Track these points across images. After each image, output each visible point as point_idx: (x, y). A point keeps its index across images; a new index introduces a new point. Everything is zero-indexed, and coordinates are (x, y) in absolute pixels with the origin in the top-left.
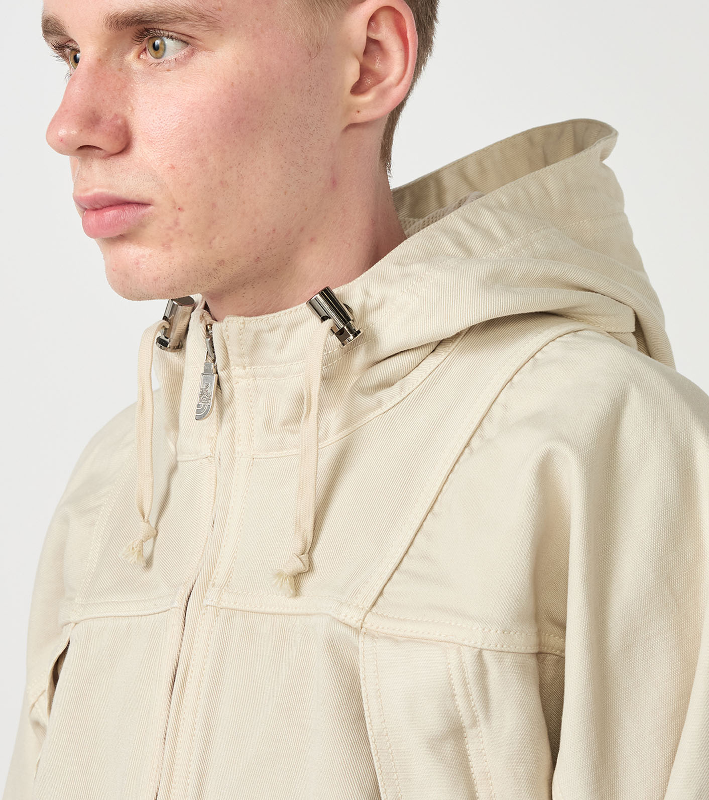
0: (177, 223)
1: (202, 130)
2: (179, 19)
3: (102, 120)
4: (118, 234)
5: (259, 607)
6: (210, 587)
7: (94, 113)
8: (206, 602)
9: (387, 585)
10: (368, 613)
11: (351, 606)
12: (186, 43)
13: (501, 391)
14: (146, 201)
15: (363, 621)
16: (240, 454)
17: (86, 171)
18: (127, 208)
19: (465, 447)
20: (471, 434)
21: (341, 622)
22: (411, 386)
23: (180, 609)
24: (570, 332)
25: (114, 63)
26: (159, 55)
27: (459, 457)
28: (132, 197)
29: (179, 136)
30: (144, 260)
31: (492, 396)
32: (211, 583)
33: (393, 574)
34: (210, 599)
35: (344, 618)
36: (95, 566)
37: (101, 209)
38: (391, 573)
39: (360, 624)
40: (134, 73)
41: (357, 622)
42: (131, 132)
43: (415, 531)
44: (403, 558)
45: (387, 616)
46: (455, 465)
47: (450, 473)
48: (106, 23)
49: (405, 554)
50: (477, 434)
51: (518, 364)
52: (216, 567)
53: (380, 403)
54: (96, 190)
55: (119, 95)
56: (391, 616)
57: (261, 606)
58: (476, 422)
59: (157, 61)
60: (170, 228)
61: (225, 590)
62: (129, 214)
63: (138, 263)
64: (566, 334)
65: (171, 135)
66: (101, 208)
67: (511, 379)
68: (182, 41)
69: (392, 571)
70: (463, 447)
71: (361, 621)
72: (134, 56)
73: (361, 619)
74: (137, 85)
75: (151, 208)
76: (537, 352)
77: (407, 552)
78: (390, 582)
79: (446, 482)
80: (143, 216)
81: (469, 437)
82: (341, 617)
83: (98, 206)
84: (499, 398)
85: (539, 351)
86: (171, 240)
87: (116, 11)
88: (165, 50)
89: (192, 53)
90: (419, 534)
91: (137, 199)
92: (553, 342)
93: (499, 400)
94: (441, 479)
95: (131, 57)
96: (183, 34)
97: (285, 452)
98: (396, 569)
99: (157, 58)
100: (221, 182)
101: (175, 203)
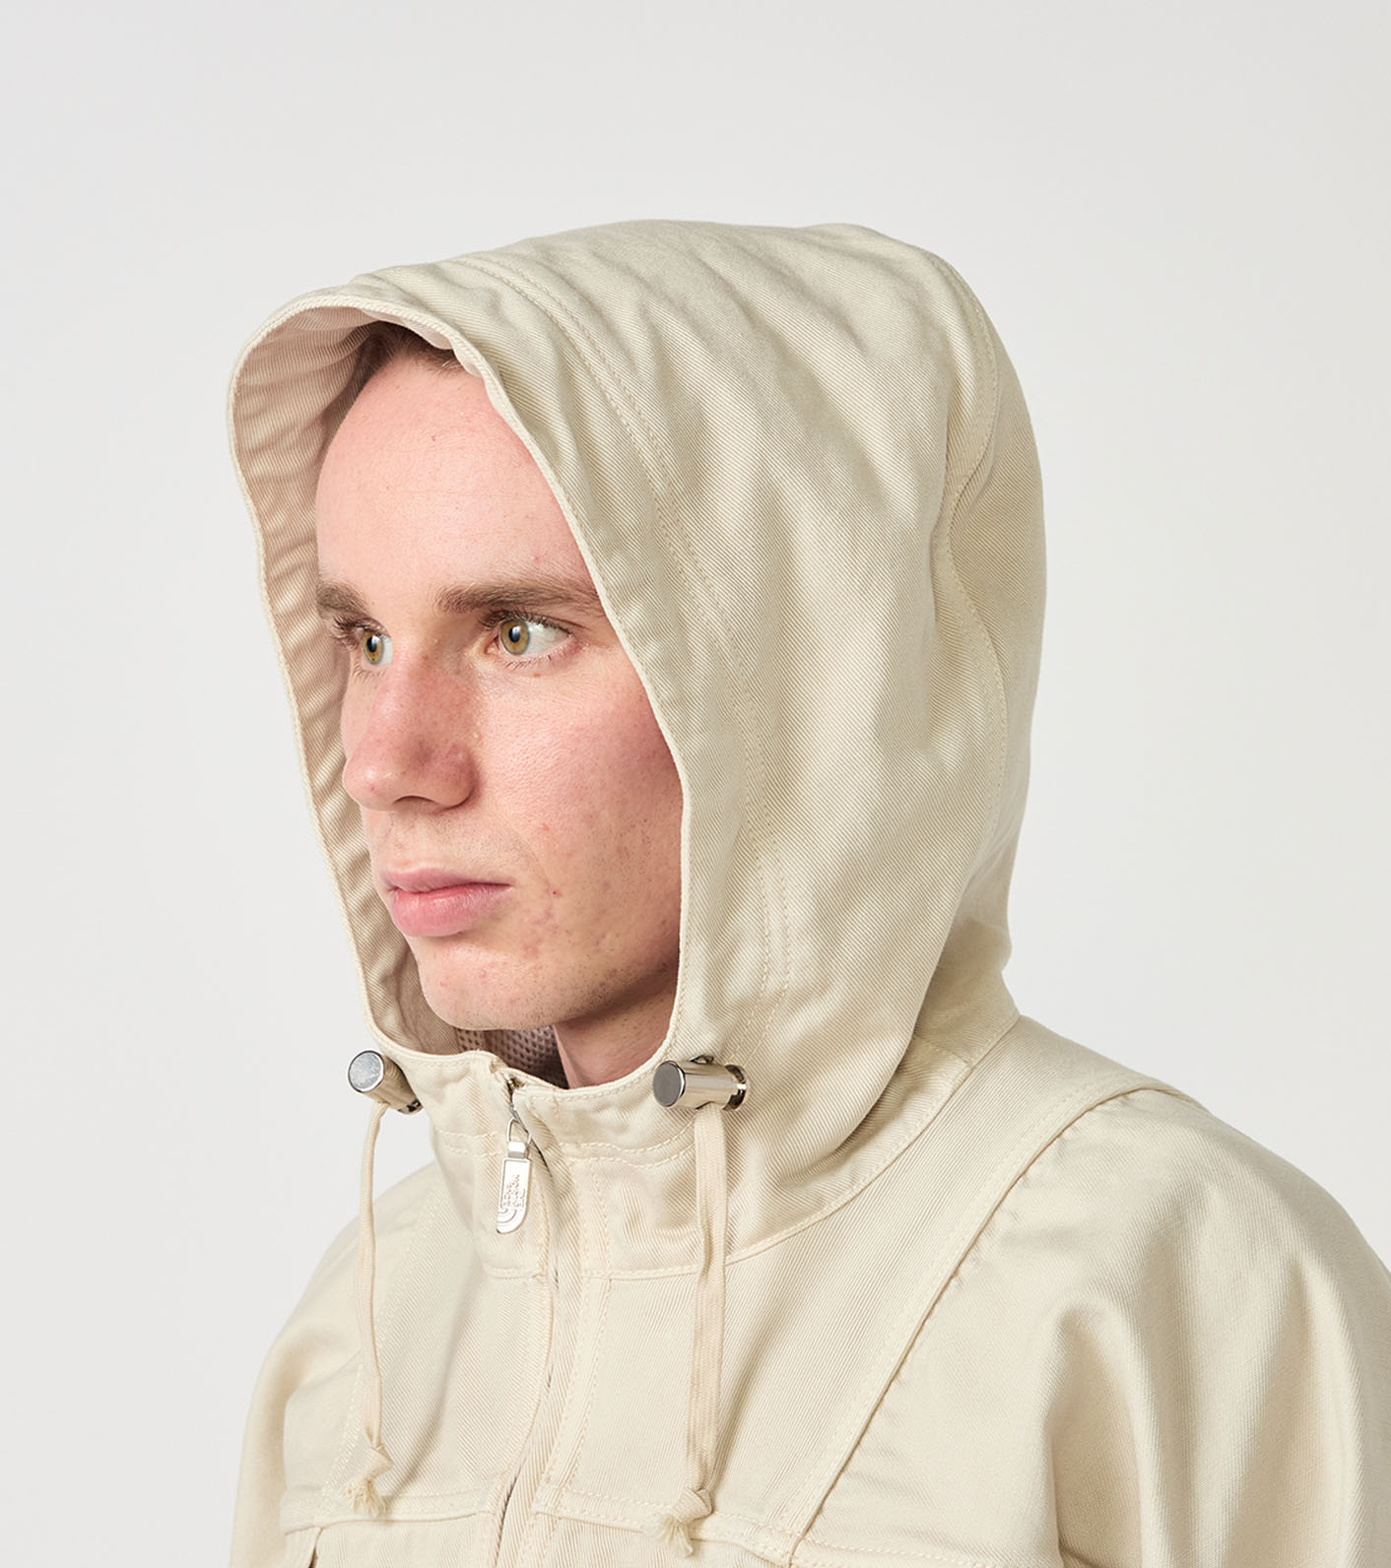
0: (549, 915)
1: (593, 771)
2: (560, 600)
3: (433, 755)
4: (456, 932)
5: (620, 1519)
6: (542, 1482)
7: (421, 744)
8: (535, 1507)
9: (830, 1496)
10: (799, 1541)
11: (773, 1532)
12: (567, 631)
13: (1009, 1191)
14: (503, 881)
15: (793, 1554)
16: (589, 1272)
17: (405, 832)
18: (471, 890)
19: (951, 1278)
20: (960, 1256)
21: (758, 1557)
22: (867, 1175)
23: (494, 1515)
24: (1117, 1096)
25: (448, 665)
26: (518, 650)
27: (942, 1293)
28: (483, 875)
29: (555, 780)
30: (494, 971)
31: (995, 1198)
32: (544, 1476)
33: (837, 1478)
34: (542, 1503)
35: (761, 1550)
36: (356, 1438)
37: (428, 893)
38: (834, 1478)
39: (788, 1560)
40: (480, 677)
41: (783, 1556)
42: (478, 773)
43: (870, 1411)
44: (853, 1452)
45: (829, 1546)
46: (934, 1305)
47: (927, 1318)
48: (440, 603)
49: (856, 1446)
50: (969, 1257)
51: (1035, 1148)
52: (553, 1451)
53: (820, 1203)
54: (424, 865)
55: (460, 713)
56: (835, 1546)
57: (624, 1519)
58: (969, 1238)
59: (516, 659)
60: (538, 922)
61: (567, 1488)
62: (474, 899)
63: (484, 976)
64: (1110, 1099)
65: (543, 778)
66: (428, 890)
67: (1024, 1173)
68: (561, 628)
69: (836, 1474)
70: (948, 1277)
71: (789, 1555)
72: (479, 649)
73: (788, 1552)
74: (486, 698)
75: (509, 890)
76: (1066, 1128)
77: (859, 1443)
78: (833, 1491)
79: (919, 1331)
80: (498, 902)
81: (957, 1261)
82: (759, 1549)
83: (424, 889)
84: (1006, 1201)
85: (1068, 1126)
86: (539, 941)
87: (457, 584)
88: (528, 642)
89: (576, 649)
90: (877, 1413)
91: (488, 879)
92: (1090, 1113)
93: (1005, 1205)
94: (913, 1327)
95: (474, 651)
96: (563, 621)
97: (662, 1270)
98: (842, 1470)
99: (515, 654)
100: (619, 850)
101: (549, 885)
